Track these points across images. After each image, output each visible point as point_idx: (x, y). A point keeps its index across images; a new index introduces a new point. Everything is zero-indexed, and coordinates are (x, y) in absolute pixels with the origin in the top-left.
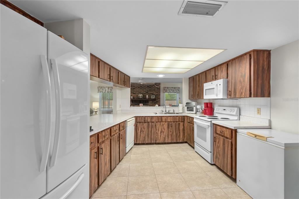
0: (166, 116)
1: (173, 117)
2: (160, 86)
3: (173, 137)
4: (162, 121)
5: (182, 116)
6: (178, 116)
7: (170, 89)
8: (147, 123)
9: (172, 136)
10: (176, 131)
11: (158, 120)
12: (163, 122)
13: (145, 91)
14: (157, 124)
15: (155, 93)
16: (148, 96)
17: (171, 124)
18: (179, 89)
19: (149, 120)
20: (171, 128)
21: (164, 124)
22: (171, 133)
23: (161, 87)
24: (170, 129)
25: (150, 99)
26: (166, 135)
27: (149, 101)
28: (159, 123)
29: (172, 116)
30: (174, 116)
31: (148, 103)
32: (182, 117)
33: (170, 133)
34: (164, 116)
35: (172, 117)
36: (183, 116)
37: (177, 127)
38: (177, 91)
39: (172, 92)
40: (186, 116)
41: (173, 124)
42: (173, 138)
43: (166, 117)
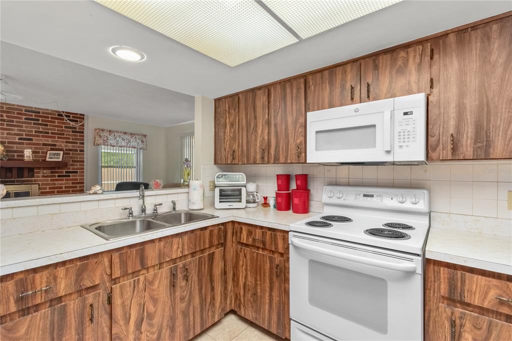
0: (160, 239)
1: (190, 239)
2: (83, 125)
3: (192, 318)
4: (144, 266)
5: (218, 225)
6: (205, 228)
7: (120, 136)
8: (45, 311)
9: (185, 314)
10: (200, 290)
11: (124, 264)
12: (147, 269)
13: (18, 135)
14: (117, 288)
15: (63, 145)
16: (33, 152)
17: (184, 266)
18: (144, 140)
19: (62, 287)
20: (183, 283)
21: (155, 275)
22: (184, 305)
23: (85, 127)
24: (181, 287)
25: (40, 164)
26: (165, 324)
27: (39, 168)
28: (128, 282)
29: (186, 232)
30: (192, 231)
31: (33, 176)
32: (220, 229)
33: (181, 306)
34: (153, 241)
35: (186, 238)
36: (223, 224)
37: (205, 269)
38: (140, 143)
39: (123, 144)
40: (228, 222)
41: (190, 263)
42: (192, 323)
43: (162, 243)
